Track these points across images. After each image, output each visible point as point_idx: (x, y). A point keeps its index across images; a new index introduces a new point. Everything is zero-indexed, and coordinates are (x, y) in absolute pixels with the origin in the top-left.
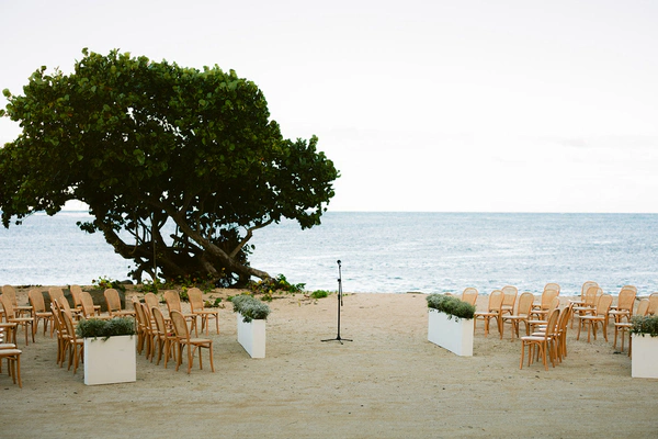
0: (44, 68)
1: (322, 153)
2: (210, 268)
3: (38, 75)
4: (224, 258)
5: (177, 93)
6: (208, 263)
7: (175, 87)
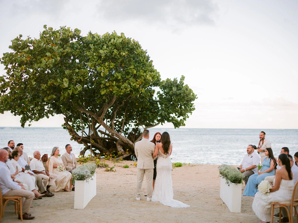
0: (21, 36)
1: (187, 85)
2: (120, 149)
3: (17, 39)
4: (129, 144)
5: (91, 48)
6: (120, 146)
7: (90, 45)
